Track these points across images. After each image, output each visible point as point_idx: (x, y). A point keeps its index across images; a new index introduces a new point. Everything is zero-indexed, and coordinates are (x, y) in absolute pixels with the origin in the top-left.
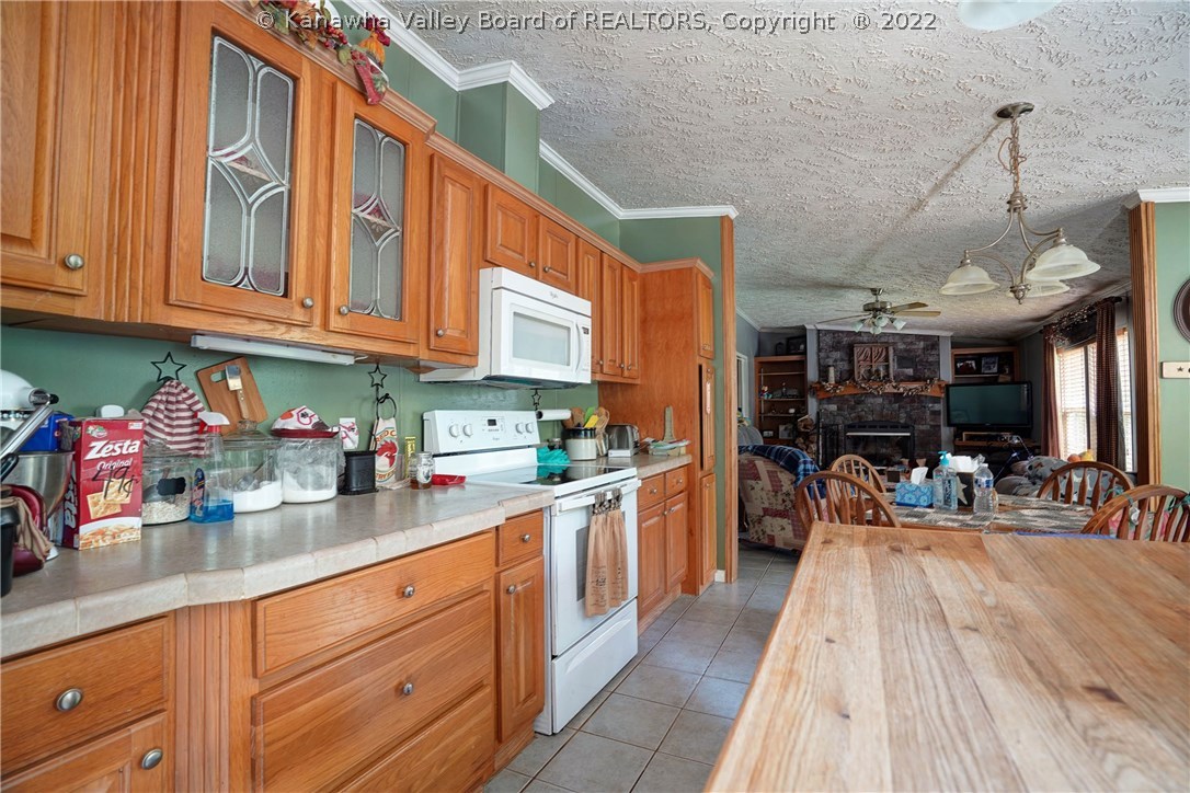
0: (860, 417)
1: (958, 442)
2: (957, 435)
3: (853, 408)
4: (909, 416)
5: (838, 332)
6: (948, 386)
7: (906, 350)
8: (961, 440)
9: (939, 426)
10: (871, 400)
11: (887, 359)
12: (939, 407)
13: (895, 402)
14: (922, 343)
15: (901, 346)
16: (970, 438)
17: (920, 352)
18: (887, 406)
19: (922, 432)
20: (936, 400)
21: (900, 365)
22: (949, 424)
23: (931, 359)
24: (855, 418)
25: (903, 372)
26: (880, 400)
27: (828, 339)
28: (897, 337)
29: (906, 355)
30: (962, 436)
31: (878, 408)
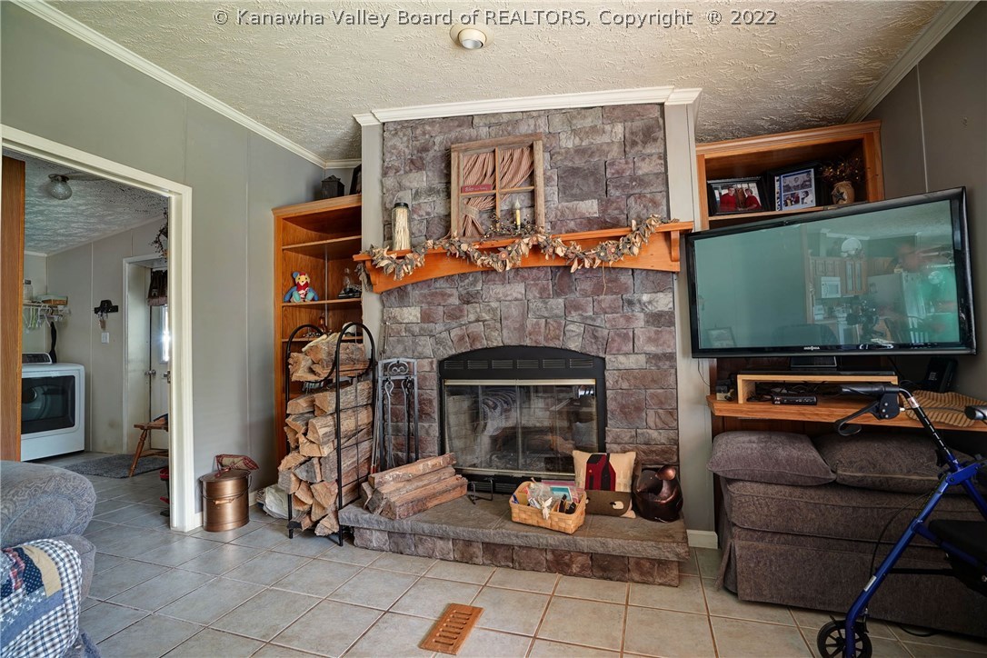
0: (474, 338)
1: (724, 409)
2: (722, 381)
3: (454, 315)
4: (592, 332)
5: (421, 122)
6: (688, 237)
7: (580, 151)
8: (733, 398)
9: (671, 357)
10: (497, 290)
11: (531, 178)
12: (665, 301)
13: (557, 294)
14: (619, 128)
15: (568, 142)
16: (760, 393)
17: (615, 152)
18: (536, 304)
19: (626, 373)
20: (658, 279)
21: (566, 191)
22: (697, 351)
23: (645, 168)
24: (461, 339)
25: (573, 211)
26: (517, 290)
27: (401, 143)
28: (557, 120)
29: (579, 162)
30: (733, 385)
31: (515, 311)
